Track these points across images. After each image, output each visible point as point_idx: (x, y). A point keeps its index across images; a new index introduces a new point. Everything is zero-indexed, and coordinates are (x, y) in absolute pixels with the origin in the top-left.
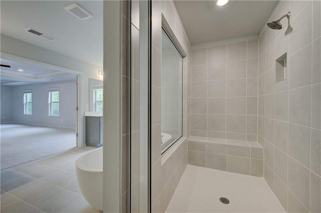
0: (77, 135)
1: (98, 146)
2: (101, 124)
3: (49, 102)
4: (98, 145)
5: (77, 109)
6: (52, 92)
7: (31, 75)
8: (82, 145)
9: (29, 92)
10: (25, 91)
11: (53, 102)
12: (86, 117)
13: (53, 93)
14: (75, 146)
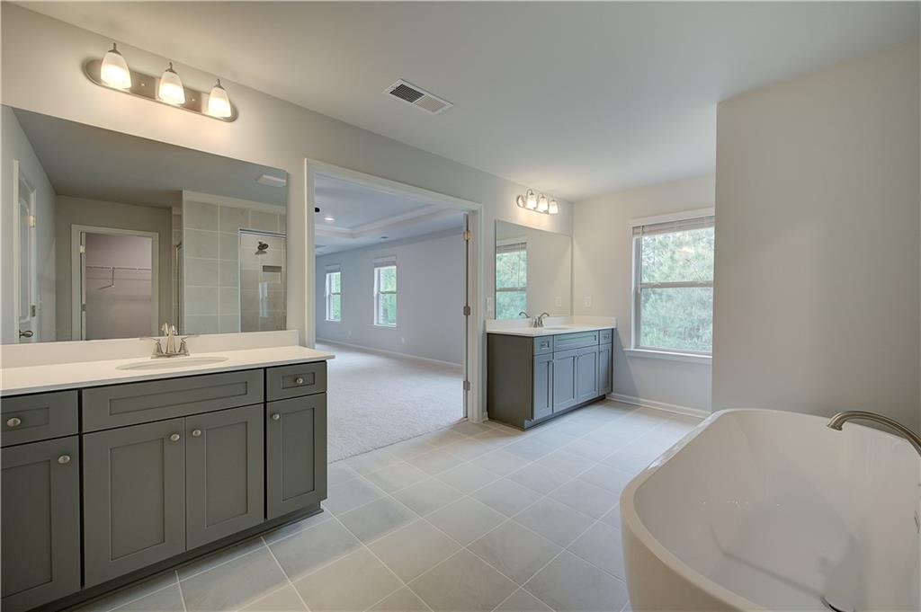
0: (467, 386)
1: (526, 427)
2: (535, 358)
3: (375, 293)
4: (527, 423)
5: (467, 311)
6: (381, 268)
7: (345, 230)
8: (481, 417)
9: (336, 271)
10: (329, 268)
11: (383, 293)
12: (488, 334)
13: (383, 270)
14: (461, 415)
